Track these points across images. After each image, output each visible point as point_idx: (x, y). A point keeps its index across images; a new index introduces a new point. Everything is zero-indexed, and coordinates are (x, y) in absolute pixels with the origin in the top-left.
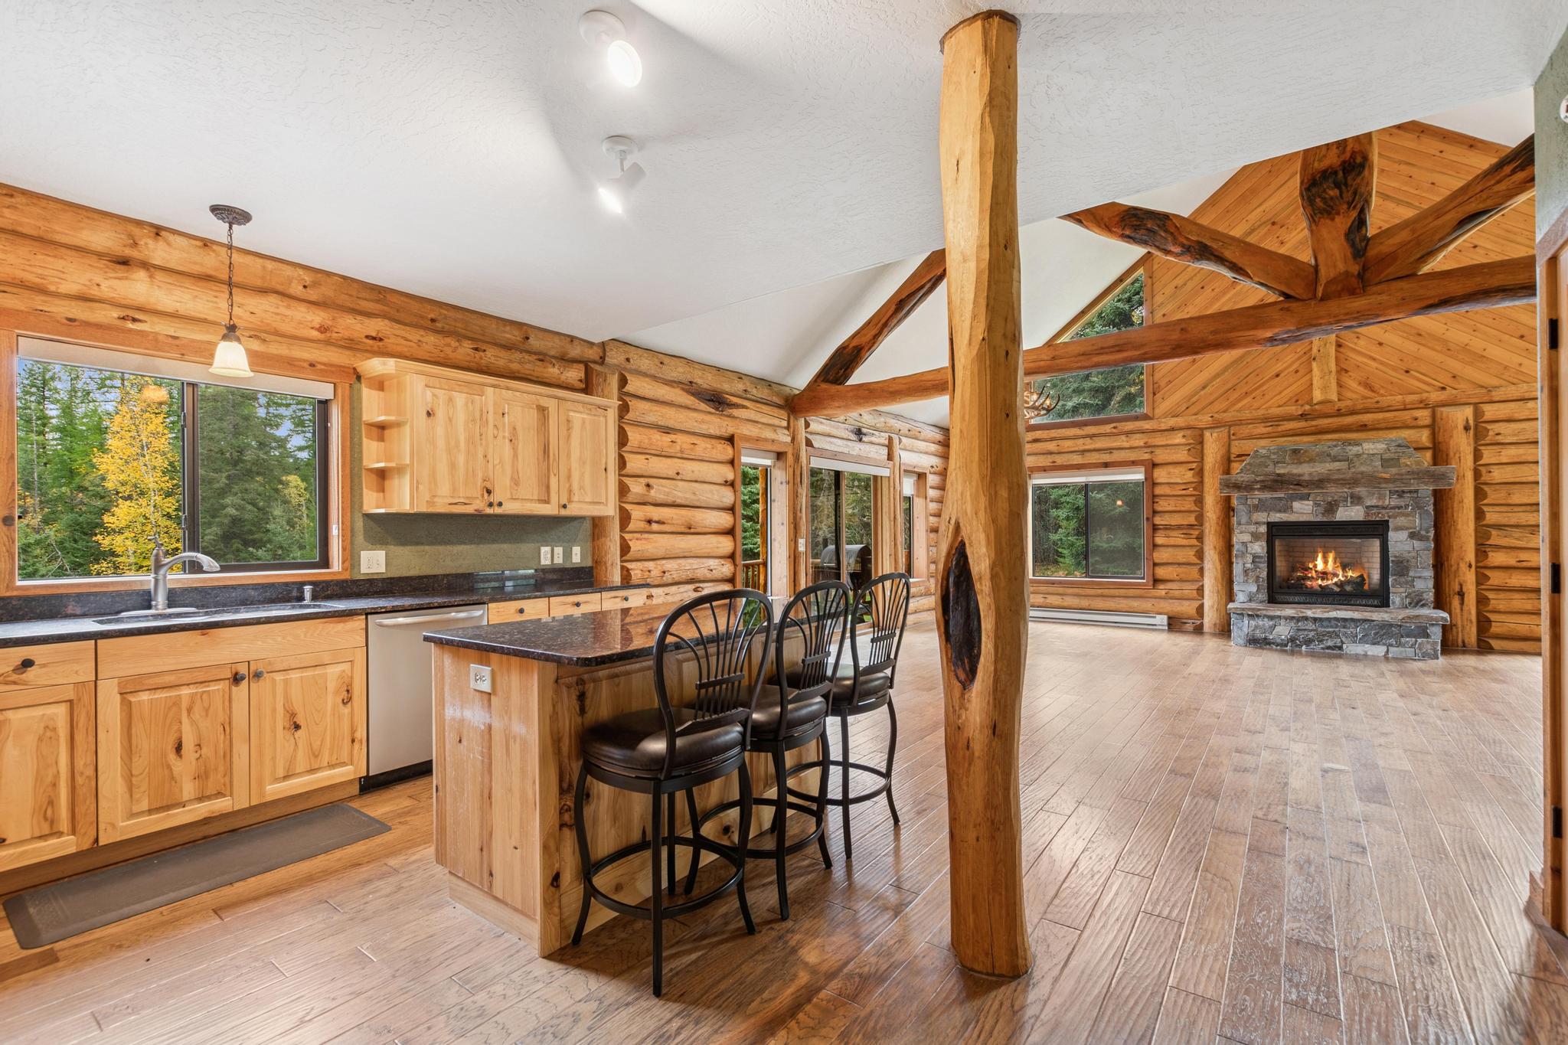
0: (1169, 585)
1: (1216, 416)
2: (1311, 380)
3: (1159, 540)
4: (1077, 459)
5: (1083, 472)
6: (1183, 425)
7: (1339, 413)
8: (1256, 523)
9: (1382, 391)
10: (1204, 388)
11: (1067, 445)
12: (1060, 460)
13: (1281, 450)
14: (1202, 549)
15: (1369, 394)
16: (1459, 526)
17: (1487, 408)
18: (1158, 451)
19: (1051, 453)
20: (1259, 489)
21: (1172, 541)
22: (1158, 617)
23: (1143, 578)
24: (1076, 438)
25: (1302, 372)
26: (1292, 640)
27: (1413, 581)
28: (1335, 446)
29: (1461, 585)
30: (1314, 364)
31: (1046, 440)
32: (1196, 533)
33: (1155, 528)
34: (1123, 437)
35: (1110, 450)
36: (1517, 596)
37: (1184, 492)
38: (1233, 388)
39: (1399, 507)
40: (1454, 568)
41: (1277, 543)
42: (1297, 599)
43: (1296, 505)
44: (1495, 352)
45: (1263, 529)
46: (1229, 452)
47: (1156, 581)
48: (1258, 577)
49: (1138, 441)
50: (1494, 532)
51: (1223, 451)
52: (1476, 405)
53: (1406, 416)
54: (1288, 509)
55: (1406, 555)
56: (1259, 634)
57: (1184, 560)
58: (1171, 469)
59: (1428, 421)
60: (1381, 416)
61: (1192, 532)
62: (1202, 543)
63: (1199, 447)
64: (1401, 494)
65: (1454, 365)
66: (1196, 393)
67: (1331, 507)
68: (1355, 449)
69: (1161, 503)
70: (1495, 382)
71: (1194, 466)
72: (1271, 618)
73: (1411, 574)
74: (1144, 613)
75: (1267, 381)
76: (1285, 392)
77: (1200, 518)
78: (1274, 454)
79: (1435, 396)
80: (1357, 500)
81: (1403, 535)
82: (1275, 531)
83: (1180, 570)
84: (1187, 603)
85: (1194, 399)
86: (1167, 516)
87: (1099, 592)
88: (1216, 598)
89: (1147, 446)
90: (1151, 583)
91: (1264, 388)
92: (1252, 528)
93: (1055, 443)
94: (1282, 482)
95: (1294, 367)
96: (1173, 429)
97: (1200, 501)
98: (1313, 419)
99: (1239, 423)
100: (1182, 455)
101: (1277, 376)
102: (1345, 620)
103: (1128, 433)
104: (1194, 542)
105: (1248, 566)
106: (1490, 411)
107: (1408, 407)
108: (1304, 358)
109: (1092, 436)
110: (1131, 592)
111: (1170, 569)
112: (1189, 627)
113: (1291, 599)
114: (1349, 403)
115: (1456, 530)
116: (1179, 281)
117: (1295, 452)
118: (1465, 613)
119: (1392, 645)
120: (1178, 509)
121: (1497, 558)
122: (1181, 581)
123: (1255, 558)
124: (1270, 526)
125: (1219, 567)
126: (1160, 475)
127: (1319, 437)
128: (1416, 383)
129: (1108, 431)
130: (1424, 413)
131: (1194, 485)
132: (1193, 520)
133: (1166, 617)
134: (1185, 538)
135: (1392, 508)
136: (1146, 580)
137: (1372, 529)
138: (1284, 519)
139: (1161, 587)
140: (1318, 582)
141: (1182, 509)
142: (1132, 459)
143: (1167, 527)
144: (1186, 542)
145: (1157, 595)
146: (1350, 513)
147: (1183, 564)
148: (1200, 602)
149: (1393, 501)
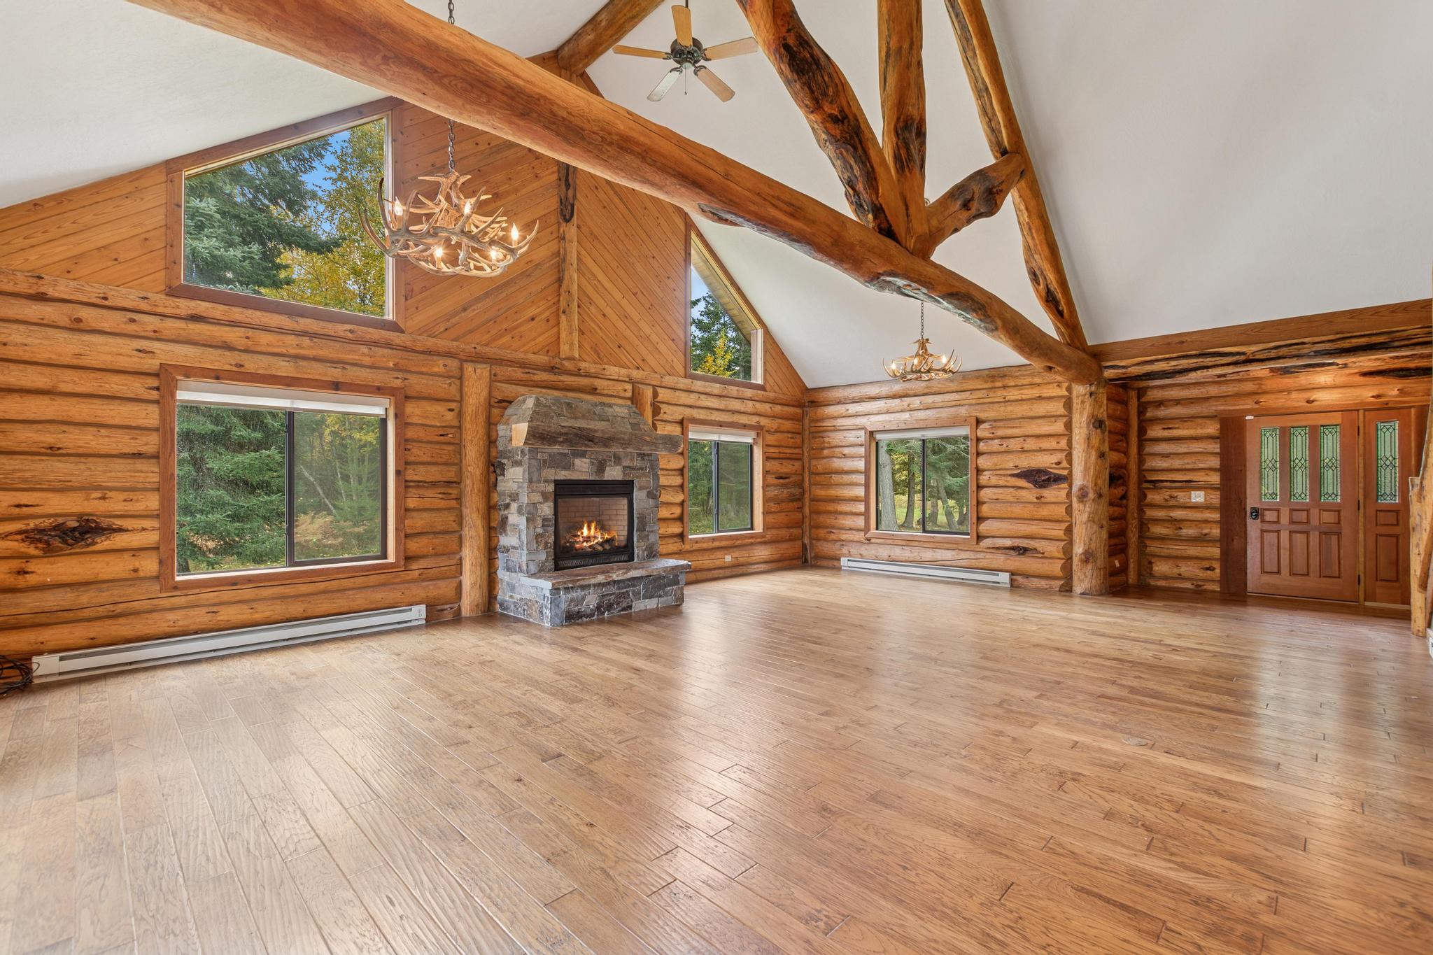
0: (422, 563)
1: (479, 348)
2: (559, 333)
3: (412, 503)
4: (284, 368)
6: (442, 350)
7: (577, 373)
8: (547, 481)
9: (605, 360)
10: (465, 310)
11: (265, 339)
12: (252, 364)
13: (557, 402)
14: (462, 512)
15: (597, 360)
17: (659, 390)
18: (413, 379)
19: (231, 348)
20: (556, 443)
21: (427, 503)
22: (415, 608)
24: (281, 331)
25: (552, 322)
26: (598, 608)
27: (648, 535)
28: (593, 406)
30: (563, 318)
31: (219, 323)
32: (455, 492)
33: (405, 485)
34: (364, 349)
35: (343, 363)
36: (671, 540)
37: (441, 439)
38: (494, 320)
39: (642, 469)
41: (564, 503)
42: (575, 562)
43: (577, 462)
44: (661, 347)
45: (551, 488)
46: (490, 396)
47: (407, 560)
48: (546, 542)
49: (387, 359)
50: (662, 491)
51: (485, 393)
52: (654, 386)
53: (620, 386)
54: (569, 467)
55: (641, 511)
56: (575, 609)
57: (441, 528)
58: (427, 406)
59: (629, 394)
60: (603, 383)
61: (450, 491)
62: (461, 505)
63: (459, 382)
64: (642, 456)
65: (643, 351)
66: (455, 314)
67: (601, 468)
68: (609, 412)
69: (414, 451)
70: (662, 371)
72: (580, 588)
73: (647, 529)
74: (394, 606)
75: (524, 322)
76: (541, 339)
77: (460, 472)
78: (554, 404)
79: (636, 374)
80: (617, 459)
81: (644, 494)
82: (564, 490)
83: (438, 541)
84: (442, 584)
85: (453, 321)
86: (421, 469)
87: (322, 586)
88: (477, 572)
89: (397, 368)
90: (402, 562)
91: (522, 329)
92: (542, 487)
93: (240, 332)
95: (547, 314)
96: (428, 353)
97: (459, 447)
98: (560, 374)
99: (500, 361)
100: (441, 389)
101: (533, 319)
103: (372, 345)
104: (453, 503)
105: (540, 530)
106: (663, 394)
110: (373, 579)
111: (424, 540)
112: (448, 616)
113: (570, 563)
114: (585, 365)
117: (569, 405)
119: (660, 596)
120: (434, 460)
121: (663, 512)
122: (436, 555)
123: (545, 520)
124: (558, 483)
125: (482, 533)
126: (414, 412)
127: (565, 393)
128: (624, 358)
129: (341, 334)
130: (629, 387)
131: (453, 431)
132: (451, 474)
133: (423, 607)
134: (442, 499)
135: (638, 469)
136: (391, 558)
137: (624, 488)
138: (569, 477)
139: (413, 568)
140: (585, 544)
141: (440, 460)
142: (376, 384)
143: (420, 484)
144: (443, 504)
145: (407, 578)
146: (613, 473)
147: (439, 533)
148: (457, 580)
149: (638, 464)
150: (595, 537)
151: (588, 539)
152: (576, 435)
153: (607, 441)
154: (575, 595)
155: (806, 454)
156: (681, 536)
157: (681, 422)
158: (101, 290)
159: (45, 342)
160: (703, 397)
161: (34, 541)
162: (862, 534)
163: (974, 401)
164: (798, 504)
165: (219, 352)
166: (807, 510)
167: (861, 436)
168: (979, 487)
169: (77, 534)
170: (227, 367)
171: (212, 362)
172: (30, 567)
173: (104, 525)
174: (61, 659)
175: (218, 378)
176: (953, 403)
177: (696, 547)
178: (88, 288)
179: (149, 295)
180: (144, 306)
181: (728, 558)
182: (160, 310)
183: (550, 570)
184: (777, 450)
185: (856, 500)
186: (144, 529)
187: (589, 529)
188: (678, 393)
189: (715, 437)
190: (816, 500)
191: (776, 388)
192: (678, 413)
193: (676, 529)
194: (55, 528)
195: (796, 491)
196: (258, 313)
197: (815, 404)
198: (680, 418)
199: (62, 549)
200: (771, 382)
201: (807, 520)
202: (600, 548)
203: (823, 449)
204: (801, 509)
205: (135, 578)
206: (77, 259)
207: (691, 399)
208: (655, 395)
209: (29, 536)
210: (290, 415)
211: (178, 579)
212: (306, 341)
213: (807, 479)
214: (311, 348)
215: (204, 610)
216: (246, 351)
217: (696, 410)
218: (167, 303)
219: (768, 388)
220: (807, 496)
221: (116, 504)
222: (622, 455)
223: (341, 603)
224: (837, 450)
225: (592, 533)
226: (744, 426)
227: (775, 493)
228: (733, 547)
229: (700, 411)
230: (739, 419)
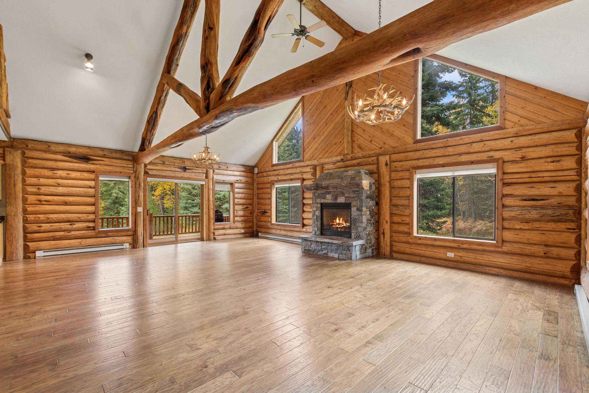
0: (308, 227)
1: (319, 161)
2: (345, 145)
3: (305, 209)
5: (286, 182)
6: (311, 164)
7: (352, 159)
8: (318, 203)
9: (364, 150)
10: (317, 149)
11: (282, 172)
15: (360, 151)
16: (383, 206)
17: (393, 156)
18: (304, 174)
21: (308, 210)
23: (300, 224)
24: (285, 169)
25: (342, 142)
27: (358, 228)
29: (384, 230)
31: (277, 170)
33: (304, 204)
34: (295, 169)
35: (292, 174)
36: (402, 235)
38: (324, 149)
39: (354, 198)
40: (382, 223)
41: (324, 211)
43: (327, 196)
44: (396, 132)
45: (319, 205)
47: (304, 225)
48: (318, 225)
49: (299, 170)
50: (394, 208)
52: (390, 155)
53: (370, 160)
55: (356, 217)
56: (307, 247)
58: (308, 181)
59: (376, 162)
63: (315, 172)
64: (354, 192)
65: (384, 138)
66: (315, 151)
67: (336, 197)
68: (346, 173)
69: (305, 194)
70: (396, 145)
71: (314, 180)
73: (357, 225)
76: (338, 150)
78: (325, 175)
79: (378, 151)
80: (343, 194)
81: (355, 209)
82: (323, 207)
85: (314, 154)
86: (307, 199)
89: (301, 172)
90: (302, 226)
91: (332, 149)
92: (316, 205)
95: (340, 140)
96: (308, 166)
98: (345, 161)
99: (325, 163)
100: (310, 176)
103: (297, 167)
107: (371, 156)
108: (343, 137)
109: (288, 168)
110: (297, 229)
111: (307, 220)
113: (325, 233)
114: (354, 155)
115: (383, 207)
117: (331, 175)
118: (385, 241)
119: (340, 254)
120: (310, 197)
121: (396, 219)
123: (317, 217)
124: (321, 204)
126: (305, 184)
127: (346, 168)
128: (374, 146)
130: (375, 159)
135: (352, 198)
137: (347, 206)
138: (325, 202)
142: (297, 177)
146: (341, 200)
149: (352, 195)
158: (265, 169)
161: (261, 213)
164: (571, 225)
171: (275, 178)
172: (261, 217)
174: (261, 234)
180: (269, 170)
181: (451, 255)
188: (405, 154)
189: (449, 174)
194: (263, 211)
199: (263, 215)
207: (418, 155)
210: (290, 187)
214: (287, 171)
217: (421, 161)
221: (267, 207)
222: (345, 191)
226: (472, 163)
227: (518, 212)
228: (459, 249)
229: (424, 160)
230: (464, 158)
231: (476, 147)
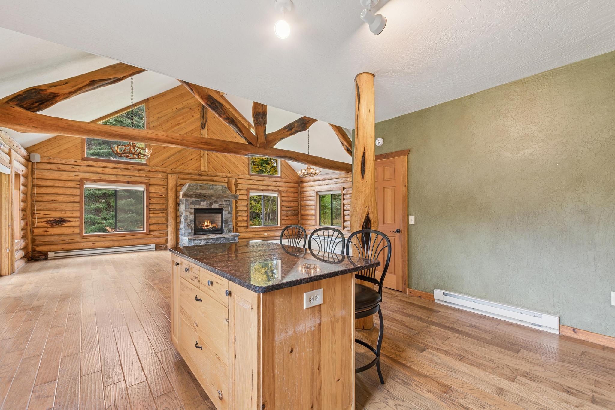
0: (155, 233)
1: (173, 169)
2: (201, 163)
3: (151, 215)
4: (114, 178)
6: (161, 171)
7: (207, 175)
9: (217, 171)
10: (168, 158)
11: (108, 170)
12: (104, 177)
13: (197, 185)
14: (167, 218)
15: (214, 171)
17: (238, 179)
18: (151, 179)
19: (98, 173)
20: (194, 197)
21: (156, 215)
22: (152, 245)
24: (112, 168)
25: (198, 160)
28: (210, 185)
30: (202, 159)
31: (95, 167)
32: (165, 212)
33: (149, 210)
34: (137, 172)
35: (130, 176)
36: (243, 228)
37: (161, 196)
38: (178, 161)
39: (226, 205)
41: (197, 215)
42: (202, 233)
43: (202, 203)
44: (239, 166)
45: (193, 211)
46: (177, 183)
47: (150, 231)
48: (191, 227)
49: (143, 174)
50: (239, 212)
51: (175, 182)
52: (236, 178)
53: (223, 179)
54: (199, 204)
55: (227, 218)
57: (161, 222)
58: (156, 187)
59: (226, 181)
60: (217, 178)
61: (163, 211)
62: (167, 216)
63: (166, 180)
64: (226, 201)
65: (232, 167)
66: (166, 160)
67: (211, 204)
68: (215, 187)
69: (152, 200)
70: (239, 173)
71: (165, 187)
72: (200, 240)
73: (228, 223)
74: (145, 244)
75: (189, 161)
76: (194, 165)
77: (167, 206)
78: (195, 186)
79: (229, 175)
80: (217, 202)
81: (227, 213)
82: (197, 212)
83: (159, 226)
84: (161, 239)
85: (165, 162)
86: (154, 205)
87: (124, 238)
88: (173, 236)
89: (147, 177)
90: (148, 232)
91: (188, 163)
92: (190, 210)
93: (101, 169)
94: (201, 195)
95: (197, 158)
96: (157, 172)
97: (167, 199)
98: (201, 176)
99: (180, 173)
100: (161, 182)
101: (191, 160)
102: (218, 238)
103: (139, 170)
104: (165, 215)
105: (189, 223)
106: (239, 181)
107: (223, 176)
108: (199, 156)
109: (121, 169)
110: (139, 237)
111: (155, 226)
112: (163, 248)
113: (200, 233)
114: (210, 173)
116: (159, 115)
117: (200, 186)
120: (159, 203)
121: (240, 219)
122: (159, 230)
123: (191, 220)
124: (195, 209)
125: (174, 224)
126: (152, 189)
127: (203, 182)
128: (224, 170)
129: (130, 168)
130: (226, 179)
131: (165, 194)
132: (164, 207)
133: (154, 245)
134: (161, 214)
135: (224, 205)
136: (145, 231)
137: (220, 211)
138: (199, 208)
139: (152, 234)
140: (206, 227)
141: (160, 203)
142: (140, 181)
143: (154, 210)
144: (161, 215)
145: (150, 236)
146: (215, 206)
147: (160, 224)
148: (166, 238)
149: (225, 203)
150: (209, 226)
151: (207, 226)
152: (199, 195)
153: (210, 196)
154: (197, 242)
155: (299, 200)
156: (247, 227)
157: (247, 190)
158: (65, 160)
159: (52, 174)
160: (255, 181)
161: (49, 223)
162: (314, 226)
163: (343, 182)
164: (297, 217)
165: (95, 174)
166: (300, 219)
167: (313, 193)
168: (344, 210)
169: (59, 222)
170: (97, 178)
171: (93, 177)
172: (48, 230)
173: (66, 220)
174: (55, 253)
175: (95, 181)
176: (337, 182)
177: (252, 230)
178: (62, 160)
179: (77, 161)
180: (76, 163)
181: (266, 234)
182: (80, 164)
183: (192, 235)
184: (287, 198)
185: (312, 215)
186: (76, 221)
187: (207, 223)
188: (245, 180)
190: (302, 215)
191: (286, 177)
192: (246, 187)
193: (245, 224)
194: (54, 220)
195: (296, 212)
196: (106, 163)
197: (302, 182)
198: (246, 188)
199: (55, 226)
200: (285, 175)
201: (300, 222)
202: (211, 229)
203: (304, 197)
204: (298, 218)
205: (73, 234)
206: (59, 153)
207: (251, 182)
208: (236, 181)
209: (48, 222)
210: (115, 190)
211: (84, 234)
212: (119, 170)
213: (300, 208)
214: (121, 172)
215: (92, 243)
216: (103, 174)
217: (252, 185)
218: (82, 162)
219: (283, 177)
220: (300, 214)
221: (69, 214)
222: (218, 201)
223: (130, 242)
224: (308, 198)
225: (208, 224)
226: (273, 190)
227: (286, 213)
228: (268, 231)
229: (254, 186)
230: (270, 188)
231: (274, 184)
